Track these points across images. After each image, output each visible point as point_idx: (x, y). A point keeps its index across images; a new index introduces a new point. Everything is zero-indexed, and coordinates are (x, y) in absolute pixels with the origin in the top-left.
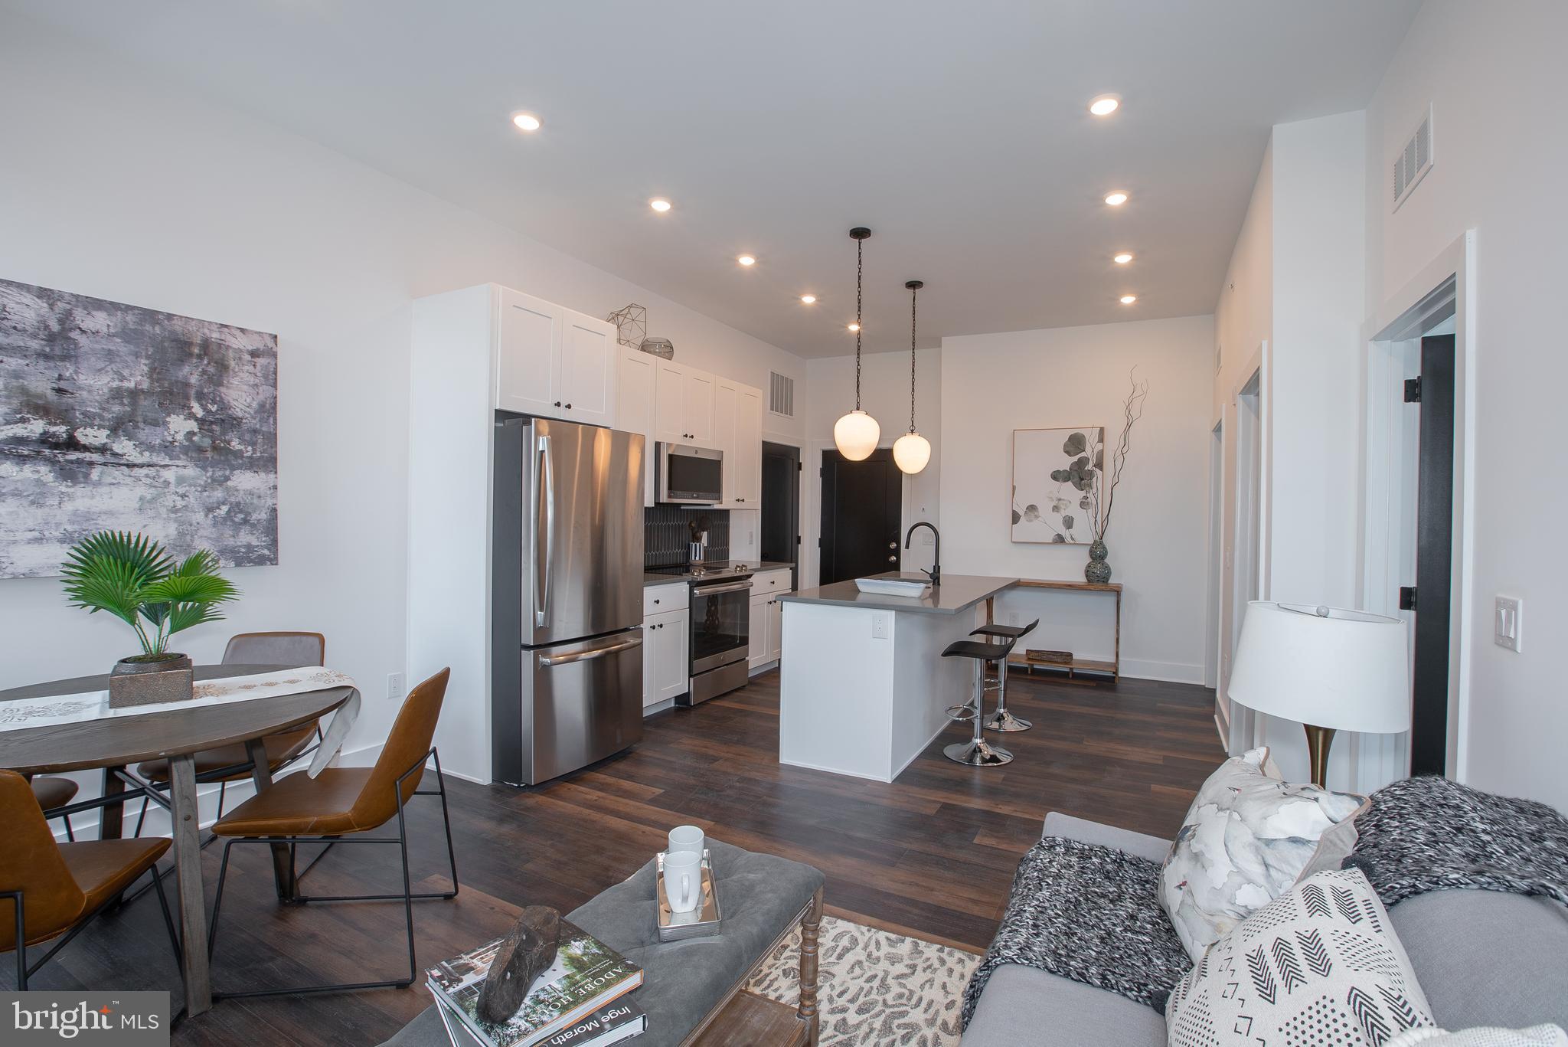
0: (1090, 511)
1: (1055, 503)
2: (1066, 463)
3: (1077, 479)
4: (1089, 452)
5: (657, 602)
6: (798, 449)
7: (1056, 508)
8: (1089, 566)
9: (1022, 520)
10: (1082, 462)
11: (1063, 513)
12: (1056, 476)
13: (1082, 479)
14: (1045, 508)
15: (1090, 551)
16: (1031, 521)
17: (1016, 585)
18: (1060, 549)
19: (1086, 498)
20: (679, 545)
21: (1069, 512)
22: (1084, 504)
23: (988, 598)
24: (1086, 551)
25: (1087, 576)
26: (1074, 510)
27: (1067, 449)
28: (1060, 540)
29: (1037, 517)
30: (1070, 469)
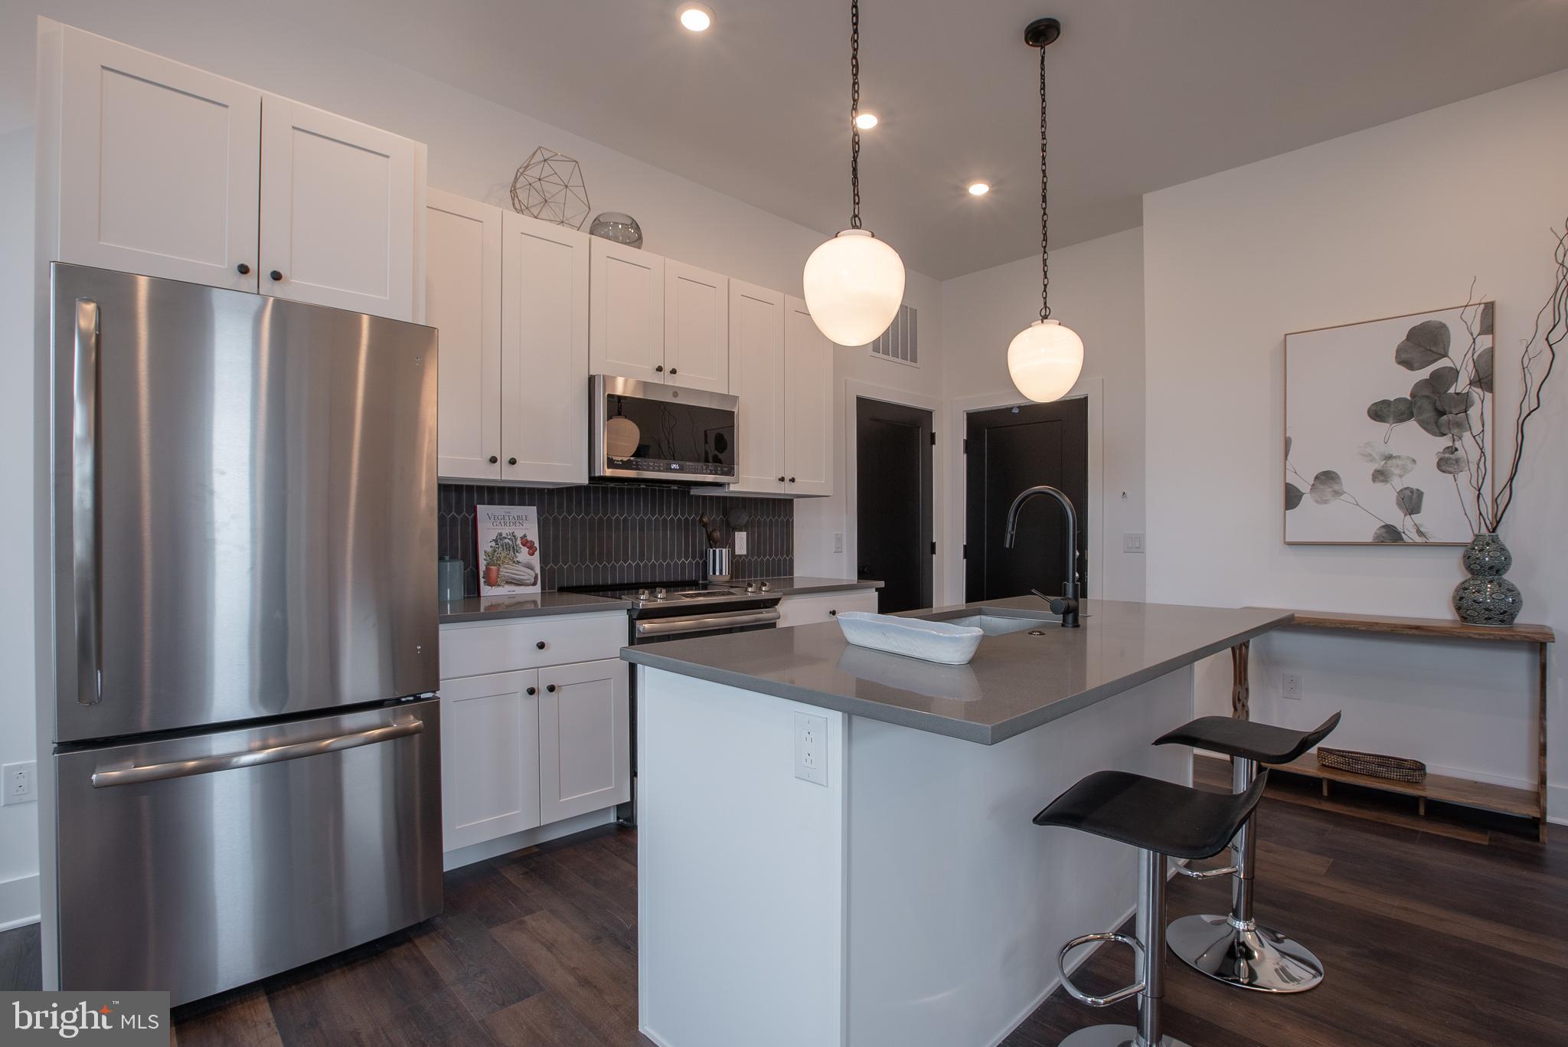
0: (1463, 477)
1: (1379, 465)
2: (1402, 383)
3: (1429, 414)
4: (1460, 354)
5: (541, 646)
6: (929, 413)
7: (1380, 476)
8: (1463, 587)
9: (1307, 501)
10: (1441, 380)
11: (1398, 484)
12: (1379, 412)
13: (1441, 413)
14: (1355, 477)
15: (1467, 557)
16: (1325, 502)
17: (1290, 624)
18: (1391, 558)
19: (1453, 450)
20: (687, 550)
21: (1412, 481)
22: (1447, 463)
23: (1237, 643)
24: (1457, 556)
25: (1458, 609)
26: (1424, 476)
27: (1404, 356)
28: (1391, 536)
29: (1337, 493)
30: (1412, 395)
